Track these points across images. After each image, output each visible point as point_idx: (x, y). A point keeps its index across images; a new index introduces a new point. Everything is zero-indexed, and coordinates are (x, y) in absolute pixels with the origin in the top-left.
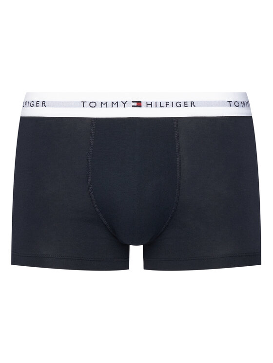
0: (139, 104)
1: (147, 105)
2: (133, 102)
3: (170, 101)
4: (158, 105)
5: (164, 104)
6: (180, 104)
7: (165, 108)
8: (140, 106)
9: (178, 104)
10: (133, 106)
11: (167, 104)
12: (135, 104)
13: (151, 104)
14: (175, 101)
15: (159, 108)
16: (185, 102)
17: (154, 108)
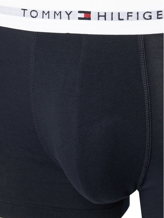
0: (87, 16)
1: (99, 16)
2: (80, 12)
3: (134, 10)
4: (116, 16)
5: (124, 16)
6: (149, 14)
7: (125, 22)
8: (89, 19)
9: (147, 16)
10: (80, 19)
11: (129, 15)
12: (82, 15)
13: (105, 16)
14: (142, 11)
15: (116, 22)
16: (158, 12)
17: (109, 21)
